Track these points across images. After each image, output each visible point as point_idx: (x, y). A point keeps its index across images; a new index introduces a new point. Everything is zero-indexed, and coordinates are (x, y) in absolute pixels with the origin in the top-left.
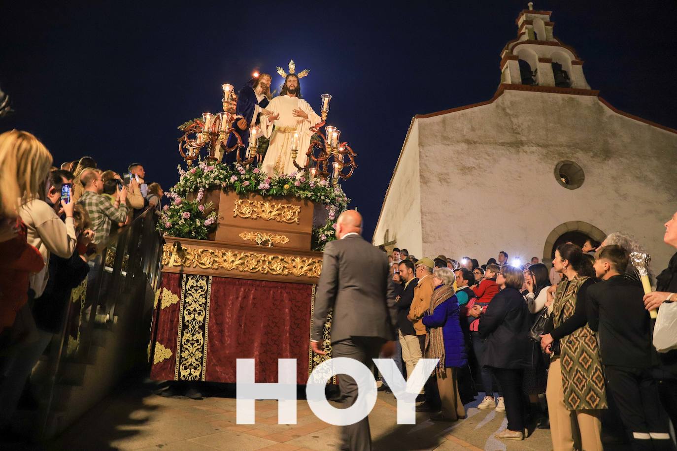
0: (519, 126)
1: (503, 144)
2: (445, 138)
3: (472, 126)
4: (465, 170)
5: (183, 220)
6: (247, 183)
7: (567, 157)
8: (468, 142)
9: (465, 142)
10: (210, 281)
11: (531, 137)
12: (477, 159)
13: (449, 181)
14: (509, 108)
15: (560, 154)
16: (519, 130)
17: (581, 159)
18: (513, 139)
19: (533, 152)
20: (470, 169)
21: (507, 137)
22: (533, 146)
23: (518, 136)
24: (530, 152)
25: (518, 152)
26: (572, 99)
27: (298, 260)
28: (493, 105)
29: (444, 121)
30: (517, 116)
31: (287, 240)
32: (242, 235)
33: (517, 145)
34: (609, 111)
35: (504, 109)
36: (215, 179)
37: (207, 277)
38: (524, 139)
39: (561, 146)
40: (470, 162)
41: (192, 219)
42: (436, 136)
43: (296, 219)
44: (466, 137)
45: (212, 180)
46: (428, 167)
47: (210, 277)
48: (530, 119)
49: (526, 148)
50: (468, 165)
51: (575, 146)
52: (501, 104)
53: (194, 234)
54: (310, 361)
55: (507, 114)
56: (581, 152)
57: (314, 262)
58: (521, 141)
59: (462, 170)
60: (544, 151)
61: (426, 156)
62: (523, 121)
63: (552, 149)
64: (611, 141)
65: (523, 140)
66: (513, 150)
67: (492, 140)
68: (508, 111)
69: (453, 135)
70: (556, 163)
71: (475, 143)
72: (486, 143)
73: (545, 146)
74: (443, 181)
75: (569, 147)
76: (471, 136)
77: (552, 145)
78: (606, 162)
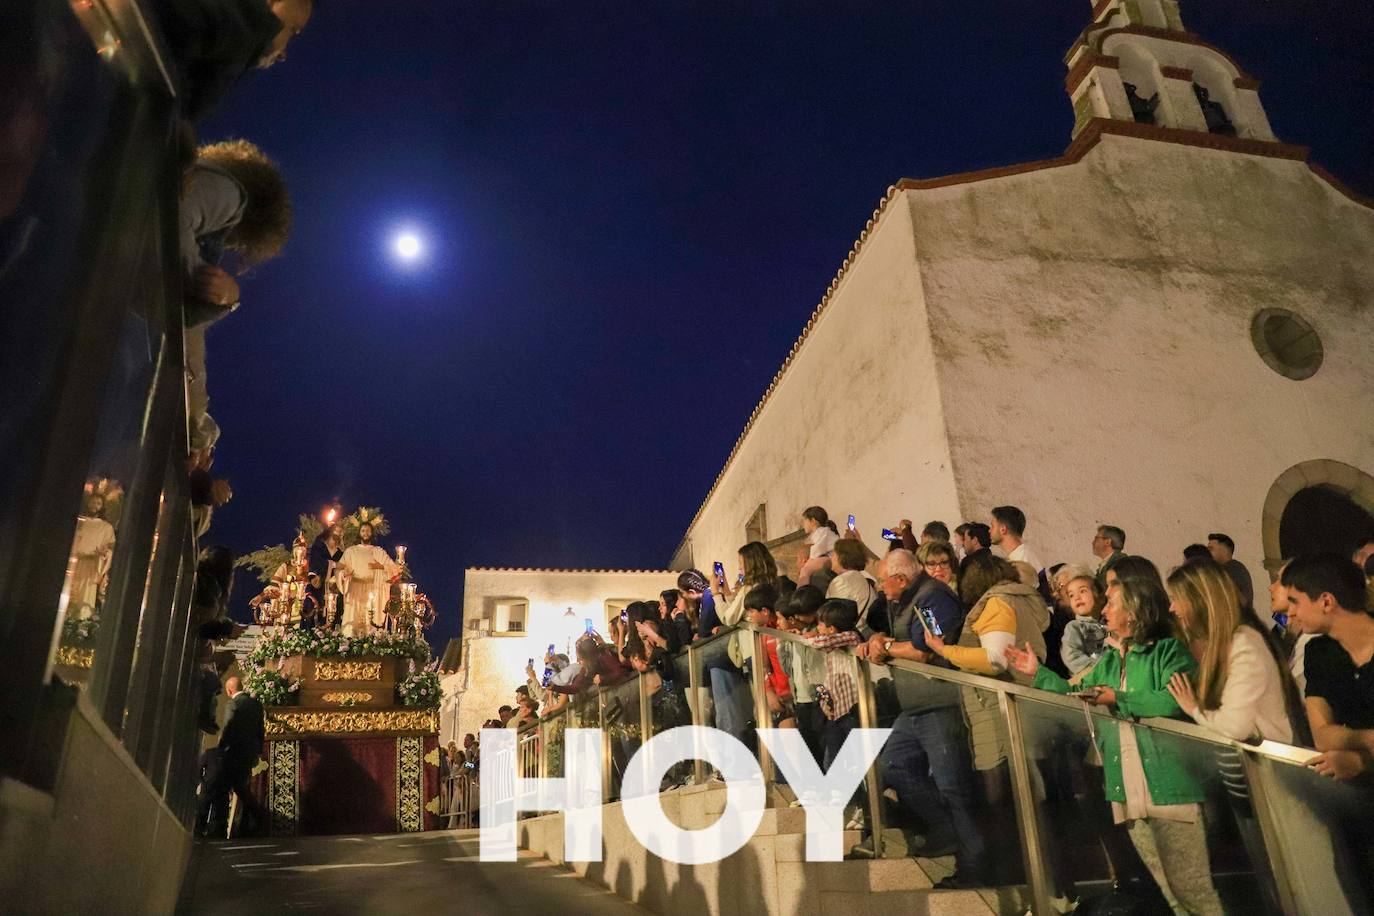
0: (1150, 221)
1: (1121, 263)
2: (981, 242)
3: (1041, 216)
4: (1044, 326)
7: (1273, 301)
8: (1038, 254)
9: (1031, 255)
11: (1183, 248)
12: (1066, 299)
13: (1007, 352)
14: (1118, 176)
15: (1257, 294)
16: (1152, 231)
17: (1305, 304)
18: (1140, 253)
19: (1194, 286)
20: (1056, 323)
21: (1126, 248)
22: (1189, 271)
23: (1153, 245)
24: (1188, 285)
25: (1160, 283)
26: (1255, 165)
28: (1080, 167)
29: (971, 199)
30: (1140, 196)
33: (1154, 266)
34: (1338, 198)
35: (1108, 180)
38: (1166, 252)
39: (1254, 273)
40: (1052, 305)
42: (957, 236)
44: (1032, 242)
46: (948, 317)
48: (1171, 207)
49: (1175, 275)
50: (1047, 313)
51: (1282, 274)
52: (1100, 168)
55: (1117, 192)
56: (1299, 289)
58: (1161, 257)
59: (1034, 324)
60: (1219, 284)
61: (941, 287)
62: (1155, 208)
63: (1233, 279)
64: (1357, 266)
65: (1164, 254)
66: (1147, 278)
67: (1092, 251)
68: (1118, 183)
69: (999, 236)
70: (1250, 313)
71: (1056, 257)
72: (1084, 260)
73: (1218, 272)
74: (992, 354)
75: (1272, 276)
76: (1040, 238)
77: (1233, 271)
78: (1359, 314)
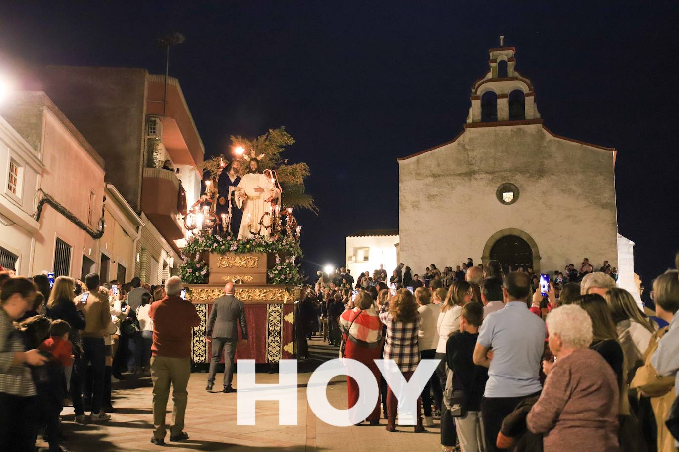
0: (474, 158)
1: (459, 175)
2: (418, 174)
3: (438, 163)
4: (431, 197)
5: (188, 274)
6: (223, 247)
7: (508, 180)
8: (435, 176)
9: (432, 176)
10: (207, 307)
11: (482, 166)
12: (440, 189)
13: (419, 206)
14: (467, 143)
15: (503, 178)
16: (474, 162)
18: (468, 170)
19: (482, 178)
20: (434, 196)
21: (463, 169)
22: (482, 174)
23: (472, 167)
24: (480, 179)
25: (471, 180)
26: (520, 129)
27: (257, 291)
28: (456, 143)
29: (418, 161)
30: (473, 150)
31: (251, 278)
32: (224, 278)
33: (470, 174)
34: (549, 136)
35: (463, 146)
36: (204, 247)
37: (205, 305)
38: (476, 168)
39: (505, 171)
40: (434, 191)
41: (193, 272)
42: (412, 174)
43: (256, 265)
44: (433, 172)
45: (203, 248)
46: (405, 198)
47: (207, 305)
48: (483, 151)
49: (477, 176)
50: (433, 193)
51: (516, 170)
52: (461, 142)
53: (195, 281)
54: (267, 350)
55: (466, 150)
56: (520, 174)
57: (267, 291)
58: (474, 170)
59: (429, 198)
60: (490, 177)
61: (405, 190)
62: (477, 154)
63: (497, 174)
64: (546, 162)
65: (475, 169)
66: (466, 179)
67: (452, 172)
68: (467, 147)
69: (423, 171)
70: (498, 185)
71: (439, 176)
72: (447, 175)
73: (492, 173)
74: (415, 207)
75: (511, 171)
76: (436, 170)
77: (497, 171)
78: (539, 180)
